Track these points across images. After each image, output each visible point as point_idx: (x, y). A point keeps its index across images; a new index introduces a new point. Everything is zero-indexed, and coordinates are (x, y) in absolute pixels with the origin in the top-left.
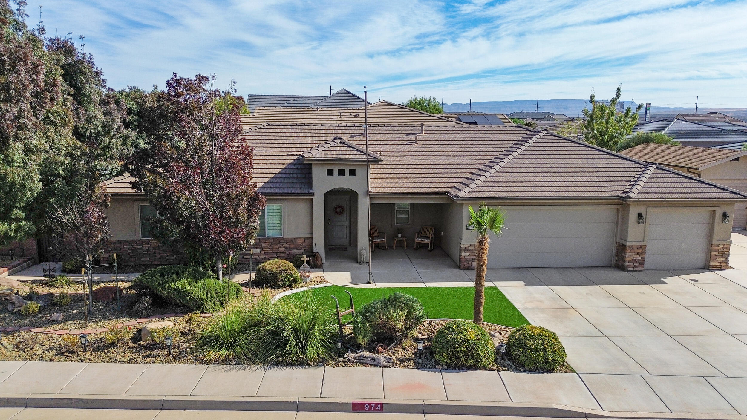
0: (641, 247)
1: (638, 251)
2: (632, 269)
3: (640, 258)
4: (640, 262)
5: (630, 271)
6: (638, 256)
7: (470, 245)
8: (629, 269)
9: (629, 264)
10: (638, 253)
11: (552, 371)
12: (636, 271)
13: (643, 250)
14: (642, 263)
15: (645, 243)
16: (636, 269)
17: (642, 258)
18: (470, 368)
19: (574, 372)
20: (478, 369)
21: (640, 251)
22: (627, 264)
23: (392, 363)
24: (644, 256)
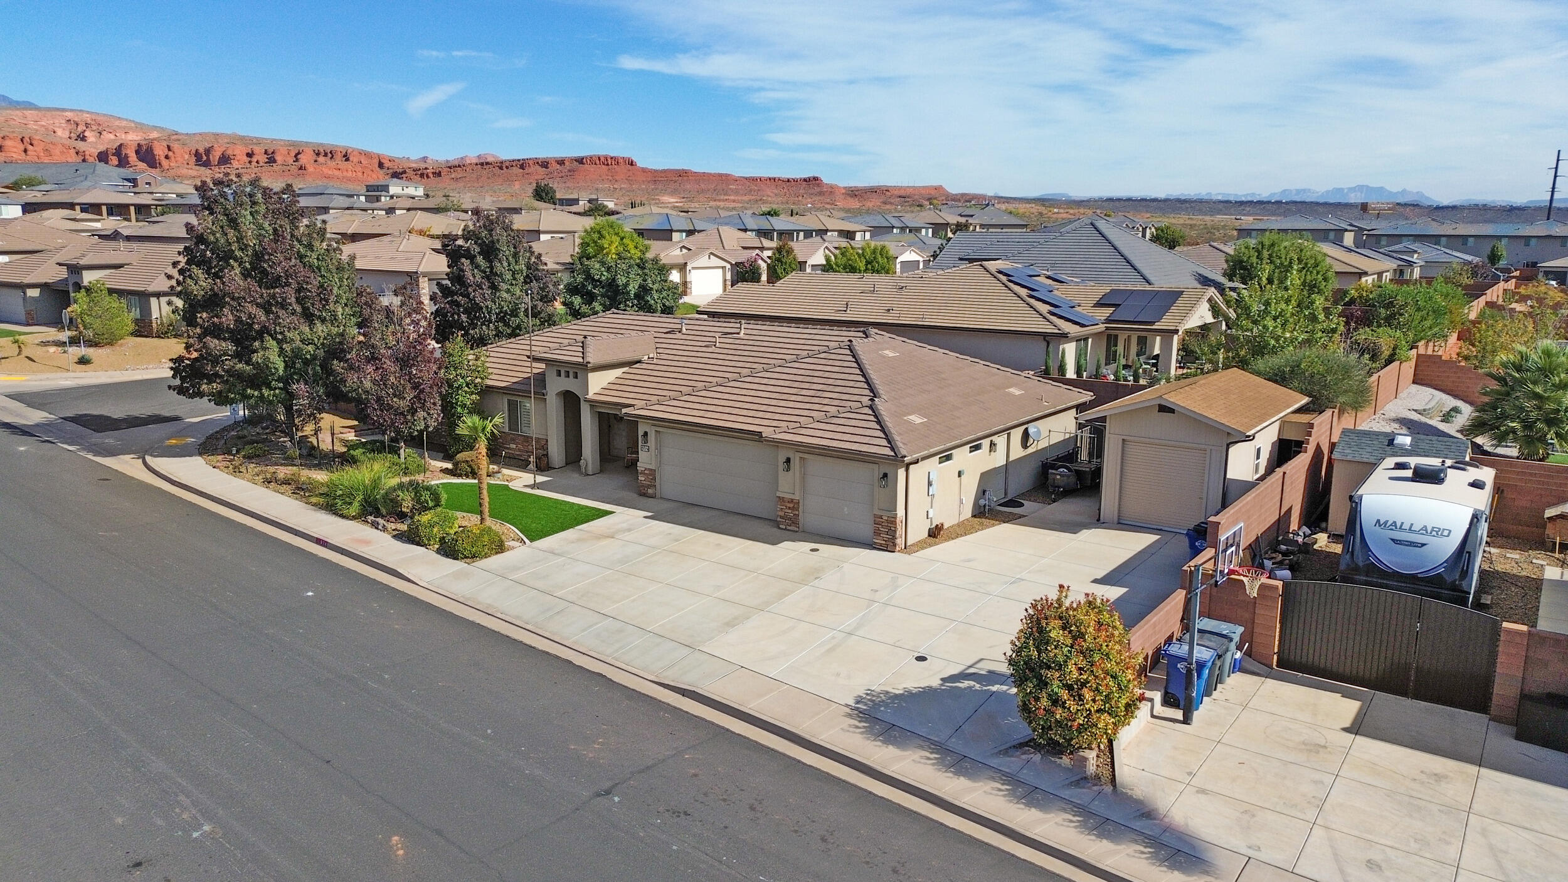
0: (792, 501)
1: (788, 505)
2: (784, 527)
3: (792, 515)
5: (782, 529)
6: (790, 511)
7: (646, 469)
8: (781, 526)
9: (781, 520)
10: (789, 508)
11: (457, 559)
12: (789, 530)
13: (795, 505)
14: (794, 521)
15: (796, 497)
16: (789, 528)
17: (794, 515)
18: (418, 544)
19: (468, 564)
20: (422, 546)
21: (791, 505)
22: (779, 519)
23: (385, 529)
24: (797, 513)
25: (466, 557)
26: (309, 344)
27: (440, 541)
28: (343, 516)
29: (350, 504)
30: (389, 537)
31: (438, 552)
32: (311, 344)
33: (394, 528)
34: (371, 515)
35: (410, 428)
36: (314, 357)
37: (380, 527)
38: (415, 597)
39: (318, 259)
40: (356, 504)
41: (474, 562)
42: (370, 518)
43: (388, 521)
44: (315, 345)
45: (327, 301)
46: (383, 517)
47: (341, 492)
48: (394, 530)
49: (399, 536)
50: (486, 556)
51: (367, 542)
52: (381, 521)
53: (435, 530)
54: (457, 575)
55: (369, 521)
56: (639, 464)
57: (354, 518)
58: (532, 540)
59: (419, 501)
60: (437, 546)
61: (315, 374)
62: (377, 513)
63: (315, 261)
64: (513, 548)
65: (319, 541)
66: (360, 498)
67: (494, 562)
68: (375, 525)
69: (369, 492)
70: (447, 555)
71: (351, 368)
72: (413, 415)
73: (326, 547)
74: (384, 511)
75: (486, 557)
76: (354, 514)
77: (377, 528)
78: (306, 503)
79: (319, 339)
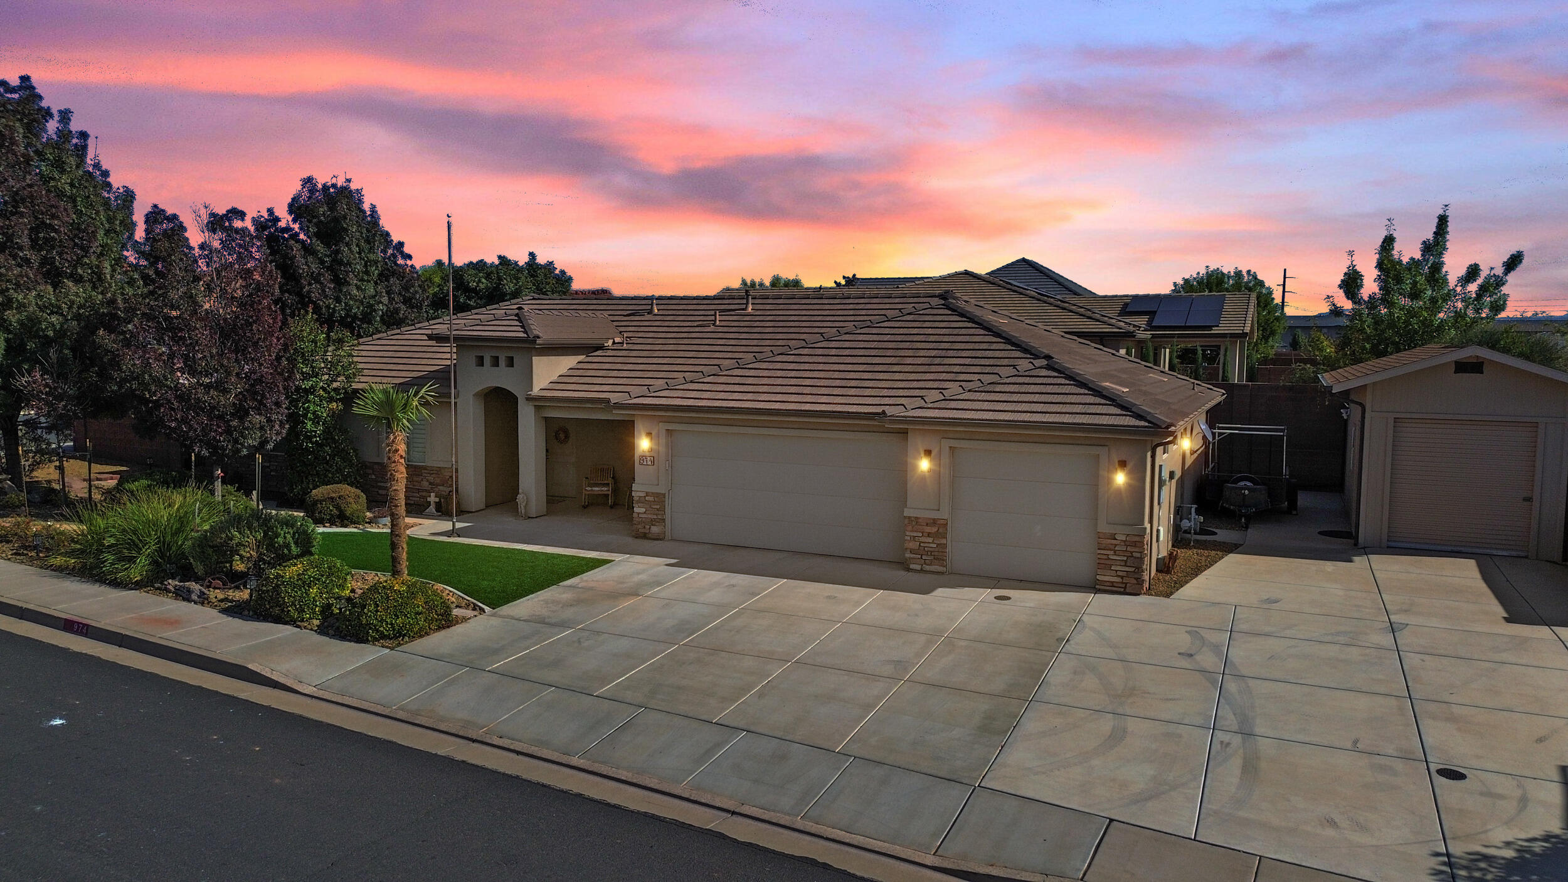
0: (934, 522)
1: (928, 529)
2: (918, 567)
3: (935, 546)
4: (936, 553)
5: (916, 571)
6: (930, 540)
7: (647, 494)
8: (912, 566)
9: (912, 556)
10: (929, 535)
11: (366, 641)
12: (926, 572)
13: (939, 528)
14: (939, 556)
15: (944, 514)
16: (927, 568)
17: (938, 545)
18: (278, 620)
19: (392, 649)
20: (286, 623)
21: (934, 530)
22: (908, 555)
23: (203, 600)
24: (944, 541)
25: (383, 637)
26: (52, 313)
27: (322, 612)
28: (116, 584)
29: (132, 560)
30: (214, 612)
31: (322, 630)
32: (56, 313)
33: (221, 596)
34: (173, 578)
35: (236, 441)
36: (61, 334)
37: (194, 597)
38: (301, 716)
39: (72, 185)
40: (142, 561)
41: (399, 645)
42: (172, 583)
43: (209, 587)
44: (62, 314)
45: (86, 250)
46: (197, 579)
47: (112, 540)
48: (222, 601)
49: (235, 610)
50: (422, 634)
51: (174, 623)
52: (195, 586)
53: (314, 591)
54: (374, 670)
55: (170, 587)
56: (635, 487)
57: (138, 586)
58: (493, 606)
59: (271, 546)
60: (316, 622)
61: (62, 361)
62: (186, 573)
63: (67, 188)
64: (465, 619)
65: (69, 626)
66: (151, 548)
67: (439, 641)
68: (183, 595)
69: (168, 538)
70: (342, 635)
71: (127, 344)
72: (241, 419)
73: (86, 635)
74: (199, 569)
75: (421, 636)
76: (139, 578)
77: (189, 600)
78: (41, 568)
79: (70, 308)
